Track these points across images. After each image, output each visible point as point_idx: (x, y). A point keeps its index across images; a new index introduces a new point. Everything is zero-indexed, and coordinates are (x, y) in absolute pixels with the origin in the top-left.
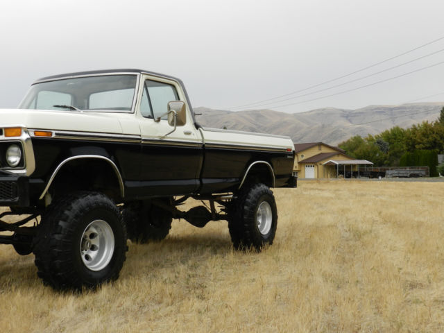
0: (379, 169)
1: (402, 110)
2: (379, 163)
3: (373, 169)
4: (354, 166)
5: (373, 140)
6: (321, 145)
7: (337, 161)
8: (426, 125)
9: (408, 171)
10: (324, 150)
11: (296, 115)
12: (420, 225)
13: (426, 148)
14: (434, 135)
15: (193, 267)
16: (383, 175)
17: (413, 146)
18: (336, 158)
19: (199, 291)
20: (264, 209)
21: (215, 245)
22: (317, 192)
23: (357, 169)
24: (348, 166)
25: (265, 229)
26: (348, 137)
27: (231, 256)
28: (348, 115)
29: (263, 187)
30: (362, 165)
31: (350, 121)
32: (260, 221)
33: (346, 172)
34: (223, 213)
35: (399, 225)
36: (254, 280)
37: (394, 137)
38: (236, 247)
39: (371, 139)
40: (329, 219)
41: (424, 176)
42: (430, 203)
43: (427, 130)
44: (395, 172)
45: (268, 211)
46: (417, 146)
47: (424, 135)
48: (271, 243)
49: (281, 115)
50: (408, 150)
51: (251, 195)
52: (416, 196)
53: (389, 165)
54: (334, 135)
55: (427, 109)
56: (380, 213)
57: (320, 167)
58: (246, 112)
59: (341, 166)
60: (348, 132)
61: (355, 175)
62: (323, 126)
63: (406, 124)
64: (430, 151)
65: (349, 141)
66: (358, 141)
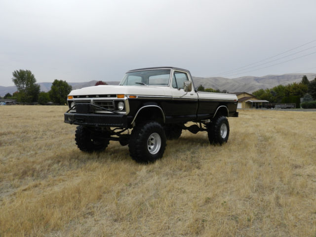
0: (271, 105)
1: (283, 77)
2: (272, 102)
3: (269, 104)
4: (260, 103)
5: (269, 91)
6: (244, 93)
7: (252, 101)
8: (295, 84)
9: (286, 105)
10: (246, 96)
11: (233, 80)
12: (295, 134)
13: (295, 95)
14: (299, 89)
15: (193, 153)
16: (273, 107)
17: (288, 94)
18: (252, 99)
19: (197, 165)
20: (224, 127)
21: (201, 142)
22: (244, 115)
23: (261, 104)
24: (257, 103)
25: (224, 136)
26: (257, 89)
27: (209, 148)
28: (257, 79)
29: (223, 117)
30: (263, 103)
31: (258, 82)
32: (222, 132)
33: (257, 106)
34: (205, 128)
35: (285, 134)
36: (221, 160)
37: (279, 89)
38: (211, 143)
39: (268, 90)
40: (251, 130)
41: (293, 108)
42: (298, 122)
43: (295, 87)
44: (279, 106)
45: (225, 128)
46: (290, 94)
47: (294, 89)
48: (226, 142)
49: (227, 79)
50: (286, 96)
51: (218, 121)
52: (291, 118)
53: (276, 102)
54: (250, 88)
55: (295, 76)
56: (275, 127)
57: (244, 103)
58: (211, 78)
59: (254, 103)
60: (257, 87)
61: (260, 107)
62: (245, 84)
63: (285, 83)
64: (297, 97)
65: (257, 91)
66: (262, 92)
